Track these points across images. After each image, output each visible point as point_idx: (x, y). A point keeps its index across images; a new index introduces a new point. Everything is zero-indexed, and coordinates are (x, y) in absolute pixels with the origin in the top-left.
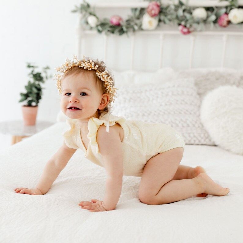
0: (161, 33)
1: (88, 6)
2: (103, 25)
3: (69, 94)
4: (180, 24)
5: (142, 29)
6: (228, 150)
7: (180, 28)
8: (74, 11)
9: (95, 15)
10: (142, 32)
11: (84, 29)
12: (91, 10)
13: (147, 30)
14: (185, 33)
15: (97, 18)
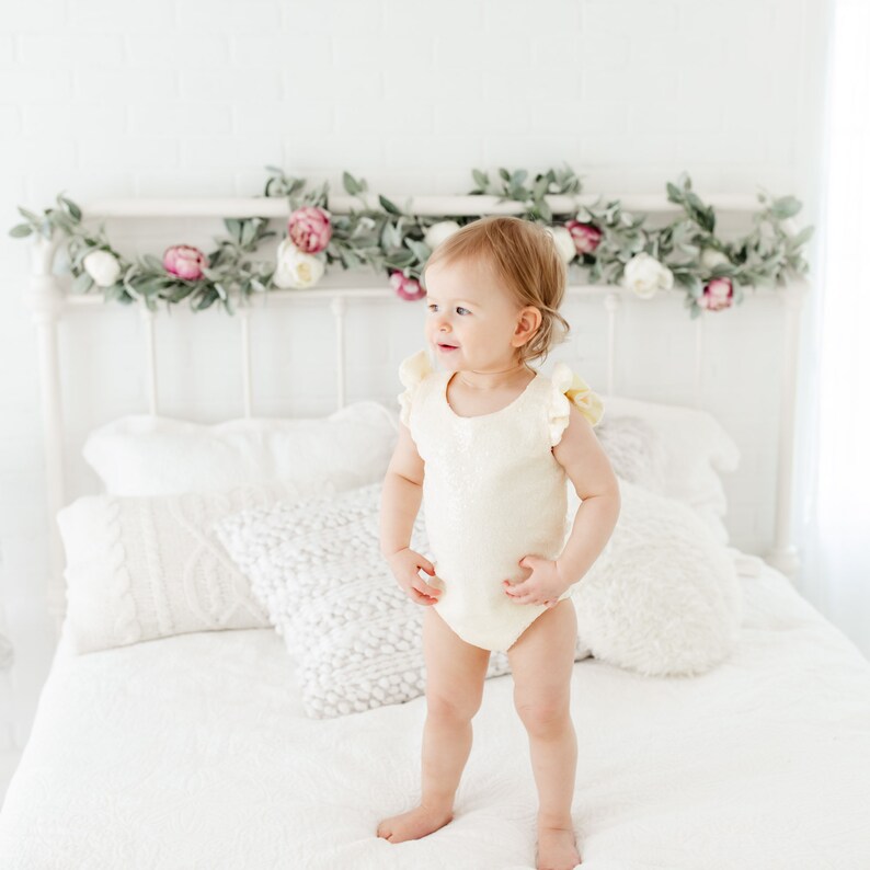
0: (336, 297)
1: (76, 214)
2: (143, 279)
4: (391, 272)
5: (274, 287)
6: (631, 670)
7: (395, 280)
8: (22, 232)
9: (106, 248)
10: (273, 295)
11: (62, 289)
12: (88, 228)
13: (290, 289)
14: (410, 297)
15: (117, 256)
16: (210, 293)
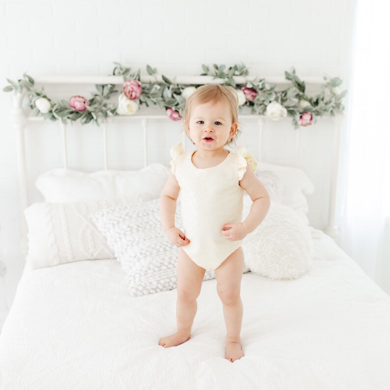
0: (143, 118)
1: (32, 82)
2: (60, 110)
3: (202, 122)
4: (167, 108)
5: (117, 114)
6: (266, 277)
7: (169, 112)
8: (8, 89)
9: (45, 97)
10: (117, 118)
11: (26, 114)
12: (37, 88)
13: (123, 115)
14: (175, 119)
15: (49, 100)
16: (89, 116)
